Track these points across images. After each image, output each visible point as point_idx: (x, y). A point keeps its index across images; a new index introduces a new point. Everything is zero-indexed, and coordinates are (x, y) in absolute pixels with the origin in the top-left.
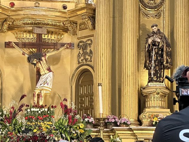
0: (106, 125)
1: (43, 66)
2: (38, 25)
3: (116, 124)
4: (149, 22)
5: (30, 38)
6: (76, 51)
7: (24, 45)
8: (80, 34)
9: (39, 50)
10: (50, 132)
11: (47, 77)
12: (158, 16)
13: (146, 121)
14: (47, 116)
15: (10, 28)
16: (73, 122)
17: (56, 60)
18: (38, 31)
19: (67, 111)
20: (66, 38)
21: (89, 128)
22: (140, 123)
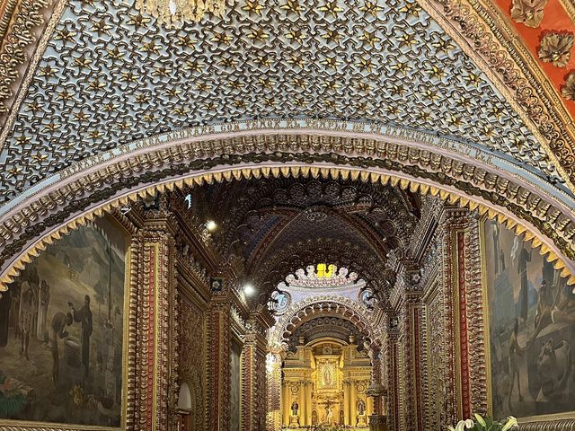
0: (347, 428)
1: (329, 410)
2: (328, 397)
3: (349, 427)
4: (360, 396)
5: (326, 401)
6: (339, 404)
7: (324, 403)
8: (340, 399)
12: (363, 394)
15: (320, 398)
18: (328, 399)
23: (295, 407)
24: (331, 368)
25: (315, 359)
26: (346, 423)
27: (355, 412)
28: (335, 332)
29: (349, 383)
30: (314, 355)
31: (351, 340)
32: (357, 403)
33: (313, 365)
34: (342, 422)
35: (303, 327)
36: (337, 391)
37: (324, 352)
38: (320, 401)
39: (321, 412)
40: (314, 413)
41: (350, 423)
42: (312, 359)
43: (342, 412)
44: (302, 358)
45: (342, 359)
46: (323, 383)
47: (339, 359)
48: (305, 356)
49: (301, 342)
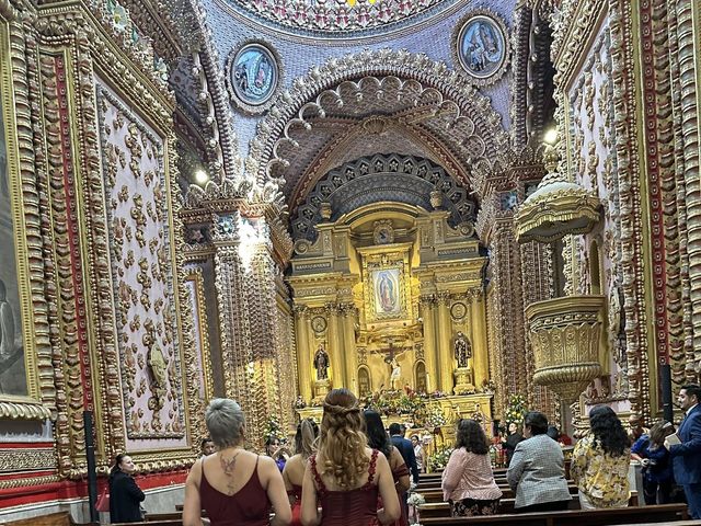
0: (433, 397)
1: (394, 364)
2: (390, 337)
3: (438, 396)
4: (458, 327)
5: (386, 346)
6: (414, 350)
7: (383, 351)
8: (416, 339)
9: (391, 354)
10: (399, 405)
11: (397, 370)
12: (464, 323)
13: (457, 393)
14: (398, 395)
15: (373, 341)
16: (413, 397)
17: (403, 357)
18: (389, 341)
19: (409, 391)
20: (408, 343)
21: (423, 399)
22: (454, 393)
23: (322, 362)
24: (393, 275)
25: (360, 257)
26: (431, 388)
27: (449, 364)
28: (399, 189)
29: (433, 301)
30: (355, 247)
31: (434, 202)
32: (451, 343)
33: (354, 268)
34: (422, 386)
35: (329, 182)
36: (409, 322)
37: (378, 239)
38: (374, 347)
39: (377, 369)
40: (363, 372)
41: (439, 386)
42: (352, 255)
43: (420, 367)
44: (329, 253)
45: (417, 247)
46: (379, 309)
47: (410, 253)
48: (336, 248)
49: (326, 214)
